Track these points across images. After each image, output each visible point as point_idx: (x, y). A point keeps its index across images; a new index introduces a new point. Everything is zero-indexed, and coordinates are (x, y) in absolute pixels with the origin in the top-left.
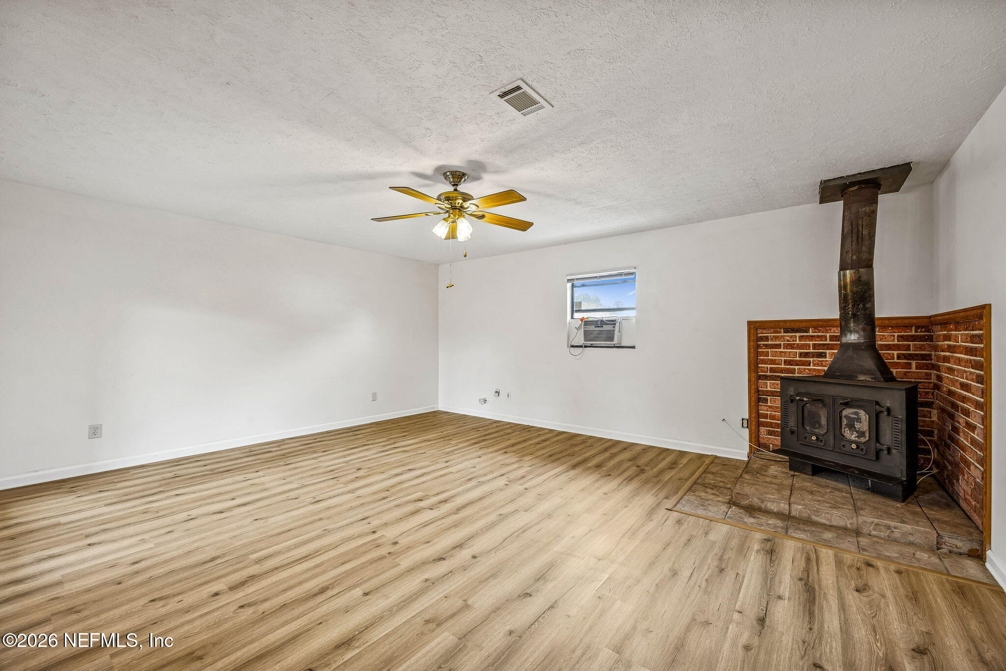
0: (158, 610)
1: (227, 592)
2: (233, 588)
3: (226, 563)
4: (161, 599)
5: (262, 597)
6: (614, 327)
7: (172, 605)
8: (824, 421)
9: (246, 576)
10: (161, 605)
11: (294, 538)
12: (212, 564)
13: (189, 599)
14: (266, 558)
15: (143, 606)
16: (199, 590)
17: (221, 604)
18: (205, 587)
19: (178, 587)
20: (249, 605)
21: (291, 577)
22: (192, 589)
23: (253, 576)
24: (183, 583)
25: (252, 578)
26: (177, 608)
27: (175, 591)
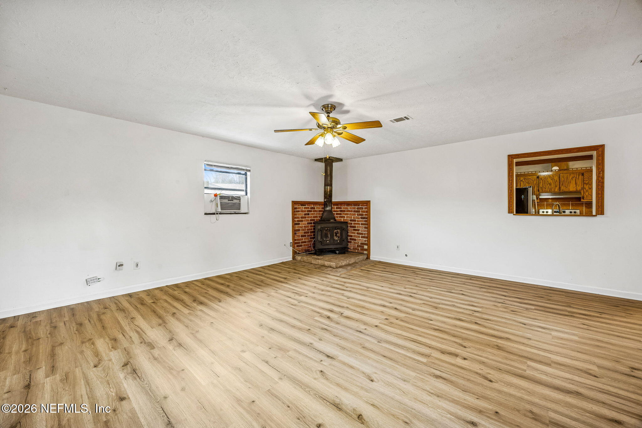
0: (493, 375)
1: (460, 356)
2: (457, 355)
3: (437, 369)
4: (486, 378)
5: (454, 344)
6: (240, 201)
7: (485, 371)
8: (329, 236)
9: (445, 355)
10: (490, 375)
11: (395, 351)
12: (444, 375)
13: (476, 367)
14: (422, 355)
15: (497, 382)
16: (468, 367)
17: (469, 354)
18: (464, 366)
19: (473, 377)
20: (462, 345)
21: (433, 340)
22: (470, 370)
23: (441, 352)
24: (469, 378)
25: (443, 352)
26: (486, 368)
27: (477, 376)
